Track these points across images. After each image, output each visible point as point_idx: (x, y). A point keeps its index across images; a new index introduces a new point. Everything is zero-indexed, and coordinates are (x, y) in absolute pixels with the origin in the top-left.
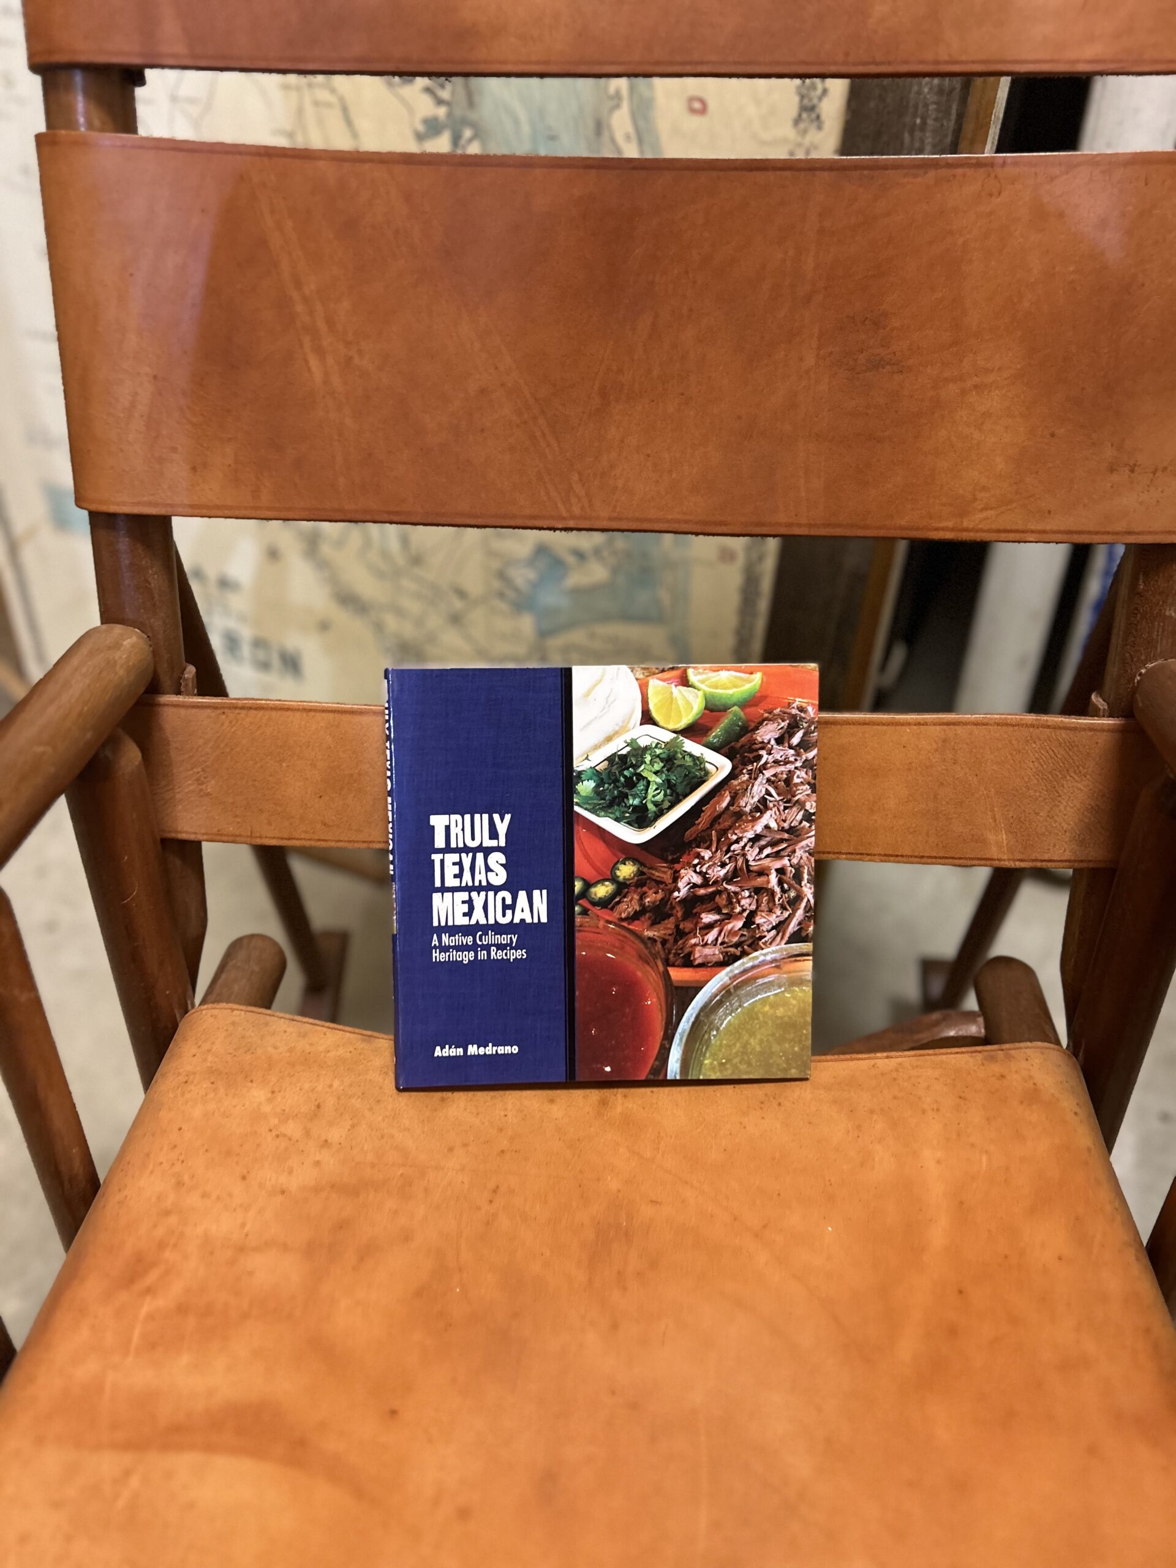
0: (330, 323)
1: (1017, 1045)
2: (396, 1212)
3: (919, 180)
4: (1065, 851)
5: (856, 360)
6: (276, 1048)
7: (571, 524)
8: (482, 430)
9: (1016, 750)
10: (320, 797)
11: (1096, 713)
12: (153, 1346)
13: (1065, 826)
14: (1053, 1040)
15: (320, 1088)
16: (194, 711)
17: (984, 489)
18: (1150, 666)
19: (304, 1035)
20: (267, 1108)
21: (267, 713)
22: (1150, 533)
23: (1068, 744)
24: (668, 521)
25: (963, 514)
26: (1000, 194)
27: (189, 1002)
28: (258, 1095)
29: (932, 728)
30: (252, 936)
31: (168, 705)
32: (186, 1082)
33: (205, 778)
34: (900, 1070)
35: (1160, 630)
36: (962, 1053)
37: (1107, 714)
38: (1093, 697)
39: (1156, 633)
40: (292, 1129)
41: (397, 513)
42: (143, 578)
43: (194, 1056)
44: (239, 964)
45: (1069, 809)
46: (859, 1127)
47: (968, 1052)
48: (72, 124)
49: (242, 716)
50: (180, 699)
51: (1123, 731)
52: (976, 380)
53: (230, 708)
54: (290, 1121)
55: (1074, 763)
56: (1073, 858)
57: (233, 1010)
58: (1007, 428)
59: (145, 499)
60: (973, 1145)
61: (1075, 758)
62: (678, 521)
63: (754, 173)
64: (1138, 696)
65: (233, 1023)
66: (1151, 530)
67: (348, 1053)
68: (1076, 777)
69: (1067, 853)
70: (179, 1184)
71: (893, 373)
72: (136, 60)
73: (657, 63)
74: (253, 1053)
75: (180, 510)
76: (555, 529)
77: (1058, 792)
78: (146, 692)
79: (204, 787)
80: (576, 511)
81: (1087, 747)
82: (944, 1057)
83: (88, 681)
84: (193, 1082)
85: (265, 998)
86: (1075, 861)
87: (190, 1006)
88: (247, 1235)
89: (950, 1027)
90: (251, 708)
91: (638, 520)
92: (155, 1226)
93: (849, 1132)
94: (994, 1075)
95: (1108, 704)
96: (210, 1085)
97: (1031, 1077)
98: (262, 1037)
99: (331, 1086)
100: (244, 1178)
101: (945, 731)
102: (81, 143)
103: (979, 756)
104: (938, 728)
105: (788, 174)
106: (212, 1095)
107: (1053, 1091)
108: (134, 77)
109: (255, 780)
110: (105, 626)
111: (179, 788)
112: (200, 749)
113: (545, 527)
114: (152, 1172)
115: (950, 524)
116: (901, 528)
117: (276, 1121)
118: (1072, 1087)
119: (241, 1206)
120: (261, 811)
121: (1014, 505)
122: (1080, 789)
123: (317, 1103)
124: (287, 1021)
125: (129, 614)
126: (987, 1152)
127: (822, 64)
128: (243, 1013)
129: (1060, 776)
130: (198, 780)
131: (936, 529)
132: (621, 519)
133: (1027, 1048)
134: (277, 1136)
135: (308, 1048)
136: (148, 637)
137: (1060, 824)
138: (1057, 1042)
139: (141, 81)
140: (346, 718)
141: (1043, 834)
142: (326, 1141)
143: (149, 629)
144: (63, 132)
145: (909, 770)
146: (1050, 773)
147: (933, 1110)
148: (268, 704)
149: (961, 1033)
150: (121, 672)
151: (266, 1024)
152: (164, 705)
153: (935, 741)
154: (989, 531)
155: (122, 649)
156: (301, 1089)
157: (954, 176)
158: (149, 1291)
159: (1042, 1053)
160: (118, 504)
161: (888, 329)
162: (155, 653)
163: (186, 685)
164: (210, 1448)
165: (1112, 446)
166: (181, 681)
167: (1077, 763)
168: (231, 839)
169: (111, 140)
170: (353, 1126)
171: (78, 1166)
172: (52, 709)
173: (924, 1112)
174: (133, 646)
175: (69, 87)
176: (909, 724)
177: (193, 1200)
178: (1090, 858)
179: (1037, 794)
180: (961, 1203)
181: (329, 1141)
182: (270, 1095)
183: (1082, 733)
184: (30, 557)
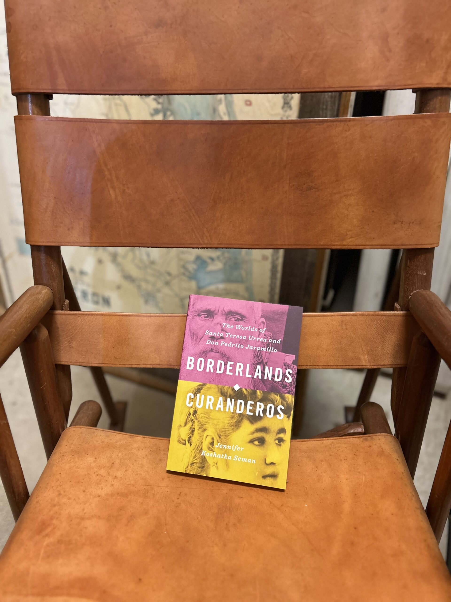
0: (117, 178)
1: (375, 434)
2: (142, 503)
3: (321, 126)
4: (389, 361)
5: (303, 187)
6: (97, 441)
7: (204, 246)
8: (172, 214)
9: (368, 324)
10: (114, 347)
11: (396, 310)
12: (48, 557)
13: (388, 352)
14: (389, 433)
15: (114, 456)
16: (68, 316)
17: (350, 231)
18: (414, 292)
19: (107, 436)
20: (93, 465)
21: (95, 317)
22: (410, 245)
23: (387, 321)
24: (239, 244)
25: (343, 240)
26: (349, 130)
27: (65, 426)
28: (90, 459)
29: (337, 317)
30: (89, 401)
31: (58, 314)
32: (63, 456)
33: (72, 341)
34: (332, 444)
35: (417, 279)
36: (355, 438)
37: (400, 310)
38: (395, 304)
39: (415, 280)
40: (102, 472)
41: (142, 243)
42: (50, 268)
43: (66, 446)
44: (84, 411)
45: (389, 345)
46: (317, 467)
47: (357, 437)
48: (27, 113)
49: (86, 317)
50: (63, 312)
51: (406, 316)
52: (345, 193)
53: (81, 315)
54: (102, 469)
55: (389, 328)
56: (392, 364)
57: (81, 428)
58: (357, 209)
59: (51, 240)
60: (359, 473)
61: (390, 327)
62: (242, 244)
63: (264, 125)
64: (410, 303)
65: (81, 433)
66: (410, 244)
67: (124, 443)
68: (391, 334)
69: (390, 362)
70: (60, 494)
71: (316, 191)
72: (50, 91)
73: (229, 90)
74: (88, 444)
75: (63, 244)
76: (198, 248)
77: (385, 339)
78: (50, 309)
79: (71, 344)
80: (206, 242)
81: (393, 322)
82: (348, 439)
83: (28, 306)
84: (65, 456)
85: (94, 423)
86: (393, 365)
87: (65, 428)
88: (85, 513)
89: (351, 429)
90: (89, 315)
91: (227, 244)
92: (50, 511)
93: (313, 469)
94: (367, 446)
95: (400, 306)
96: (72, 457)
97: (381, 446)
98: (92, 438)
99: (118, 455)
100: (84, 491)
101: (342, 318)
102: (30, 119)
103: (355, 327)
104: (339, 317)
105: (276, 125)
106: (72, 460)
107: (389, 452)
108: (49, 97)
109: (90, 342)
110: (35, 286)
111: (62, 344)
112: (70, 330)
113: (195, 247)
114: (49, 490)
115: (339, 243)
116: (322, 245)
117: (97, 469)
118: (396, 450)
119: (83, 502)
120: (92, 353)
121: (361, 236)
122: (392, 338)
123: (112, 462)
124: (102, 431)
125: (45, 282)
126: (365, 475)
127: (285, 89)
128: (85, 429)
129: (385, 333)
130: (69, 341)
131: (334, 245)
132: (222, 244)
133: (379, 435)
134: (97, 475)
135: (109, 441)
136: (52, 289)
137: (386, 351)
138: (391, 433)
139: (52, 98)
140: (123, 317)
141: (381, 355)
142: (116, 476)
143: (52, 286)
144: (24, 115)
145: (330, 333)
146: (381, 332)
147: (344, 459)
148: (96, 313)
149: (355, 431)
150: (41, 302)
151: (94, 433)
152: (57, 314)
153: (338, 322)
154: (353, 245)
155: (42, 294)
156: (106, 457)
157: (333, 125)
158: (47, 535)
159: (385, 437)
160: (41, 242)
161: (313, 176)
162: (54, 295)
163: (65, 307)
164: (69, 595)
165: (394, 215)
166: (63, 305)
167: (390, 328)
168: (80, 364)
169: (41, 118)
170: (126, 471)
171: (21, 489)
172: (15, 316)
173: (341, 460)
174: (46, 293)
175: (26, 100)
176: (329, 316)
177: (65, 500)
178: (398, 363)
179: (377, 340)
180: (355, 494)
181: (117, 476)
182: (95, 459)
183: (392, 317)
184: (9, 264)
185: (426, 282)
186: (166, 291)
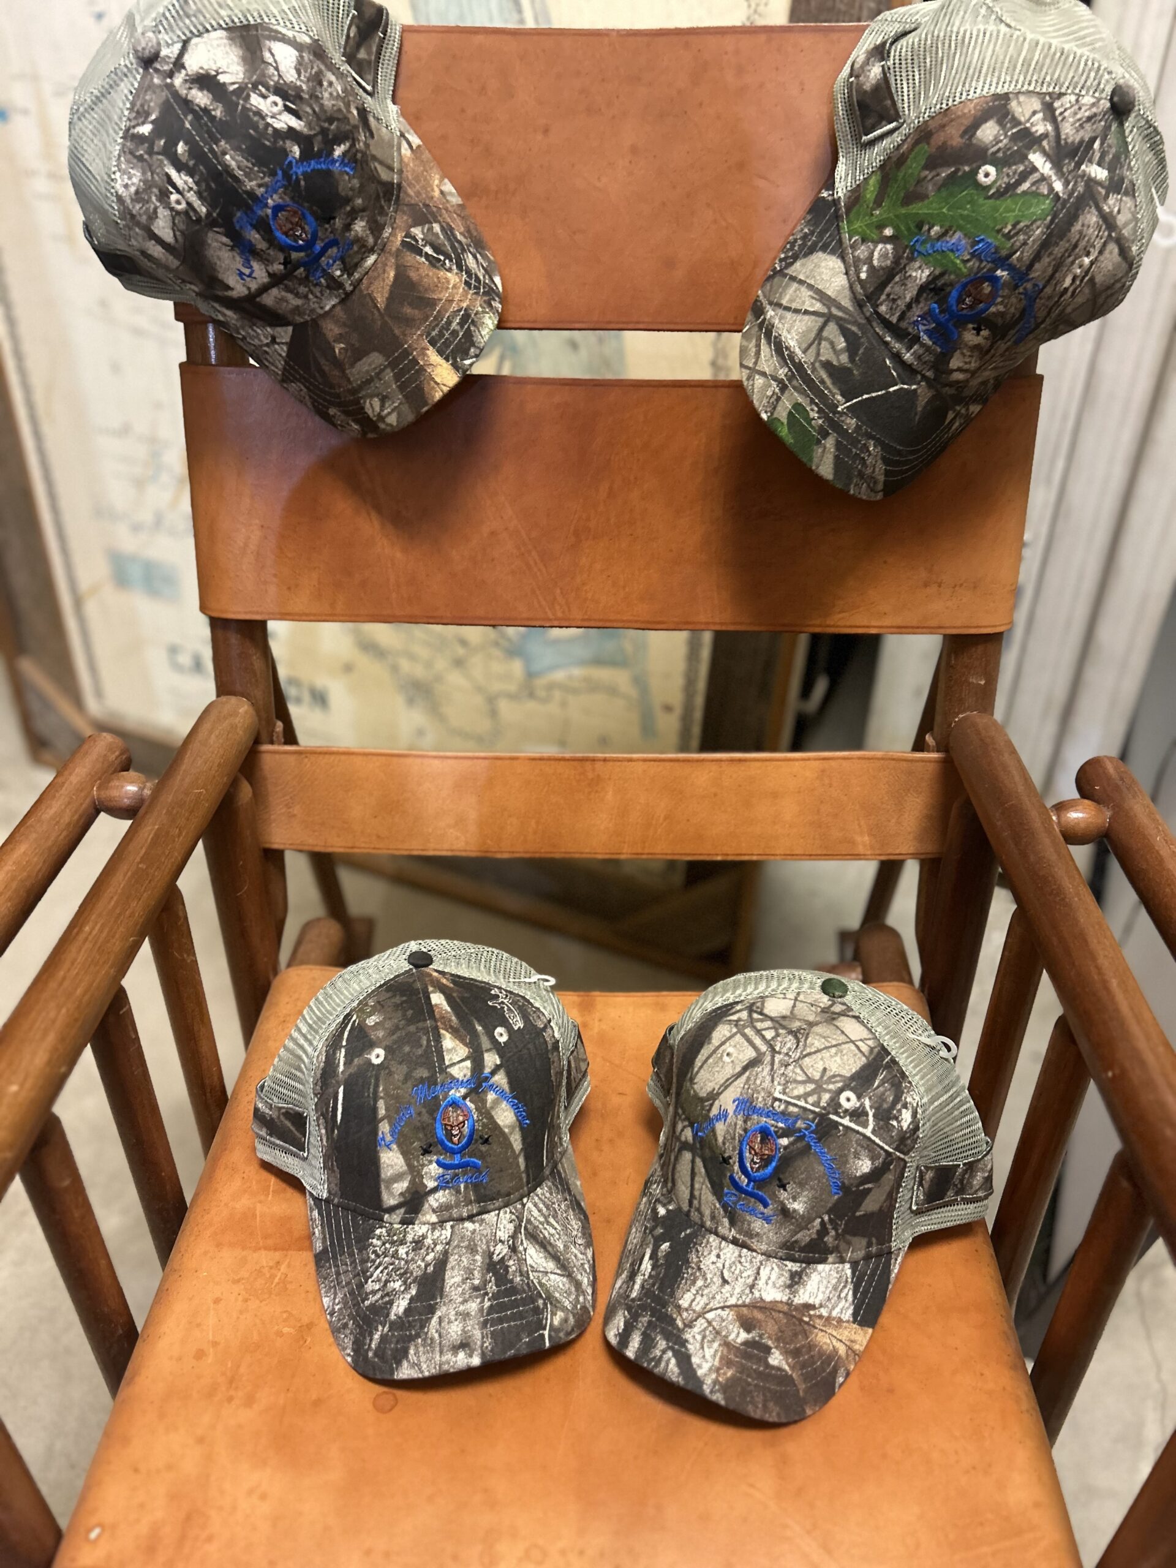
0: (386, 488)
4: (909, 847)
9: (872, 777)
10: (376, 817)
11: (928, 749)
14: (909, 981)
16: (283, 756)
18: (960, 716)
22: (955, 627)
23: (908, 771)
25: (826, 616)
27: (277, 967)
29: (814, 762)
30: (320, 919)
33: (292, 804)
35: (965, 692)
37: (935, 749)
38: (927, 737)
39: (963, 694)
42: (250, 662)
43: (288, 1003)
44: (312, 938)
45: (911, 817)
48: (207, 359)
49: (310, 759)
50: (274, 747)
51: (942, 762)
56: (915, 852)
59: (252, 610)
61: (913, 781)
64: (952, 738)
65: (313, 978)
68: (915, 795)
69: (915, 847)
75: (275, 616)
76: (544, 627)
77: (903, 805)
78: (254, 745)
79: (291, 810)
80: (559, 614)
81: (921, 773)
83: (220, 741)
86: (917, 854)
87: (278, 970)
95: (936, 742)
101: (823, 763)
102: (215, 373)
103: (847, 781)
109: (328, 805)
110: (224, 698)
111: (273, 811)
112: (289, 783)
115: (817, 622)
120: (333, 827)
121: (861, 609)
122: (918, 803)
125: (238, 687)
127: (719, 324)
128: (319, 971)
129: (903, 794)
130: (286, 805)
131: (809, 626)
136: (254, 704)
137: (906, 828)
141: (894, 836)
143: (253, 697)
144: (202, 366)
146: (897, 792)
152: (264, 752)
153: (815, 771)
154: (845, 627)
155: (238, 715)
160: (234, 613)
162: (258, 717)
163: (277, 737)
165: (925, 570)
166: (274, 735)
167: (915, 785)
169: (235, 371)
172: (200, 763)
175: (206, 335)
178: (927, 851)
179: (889, 807)
183: (917, 763)
184: (91, 608)
185: (986, 698)
186: (455, 678)
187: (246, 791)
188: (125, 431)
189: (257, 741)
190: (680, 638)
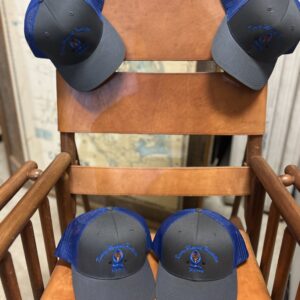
9: (231, 173)
14: (243, 230)
16: (77, 168)
35: (254, 150)
38: (244, 163)
59: (71, 129)
75: (77, 132)
79: (79, 183)
110: (62, 153)
121: (226, 129)
122: (243, 180)
125: (66, 150)
129: (239, 178)
143: (70, 153)
152: (72, 167)
153: (216, 172)
160: (66, 131)
183: (242, 169)
184: (30, 143)
185: (259, 152)
186: (123, 158)
187: (67, 176)
188: (41, 98)
189: (70, 164)
190: (181, 137)
